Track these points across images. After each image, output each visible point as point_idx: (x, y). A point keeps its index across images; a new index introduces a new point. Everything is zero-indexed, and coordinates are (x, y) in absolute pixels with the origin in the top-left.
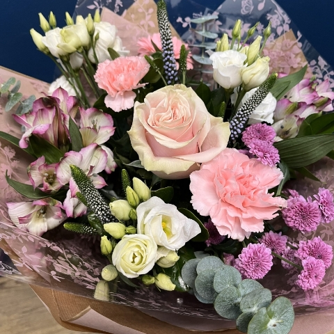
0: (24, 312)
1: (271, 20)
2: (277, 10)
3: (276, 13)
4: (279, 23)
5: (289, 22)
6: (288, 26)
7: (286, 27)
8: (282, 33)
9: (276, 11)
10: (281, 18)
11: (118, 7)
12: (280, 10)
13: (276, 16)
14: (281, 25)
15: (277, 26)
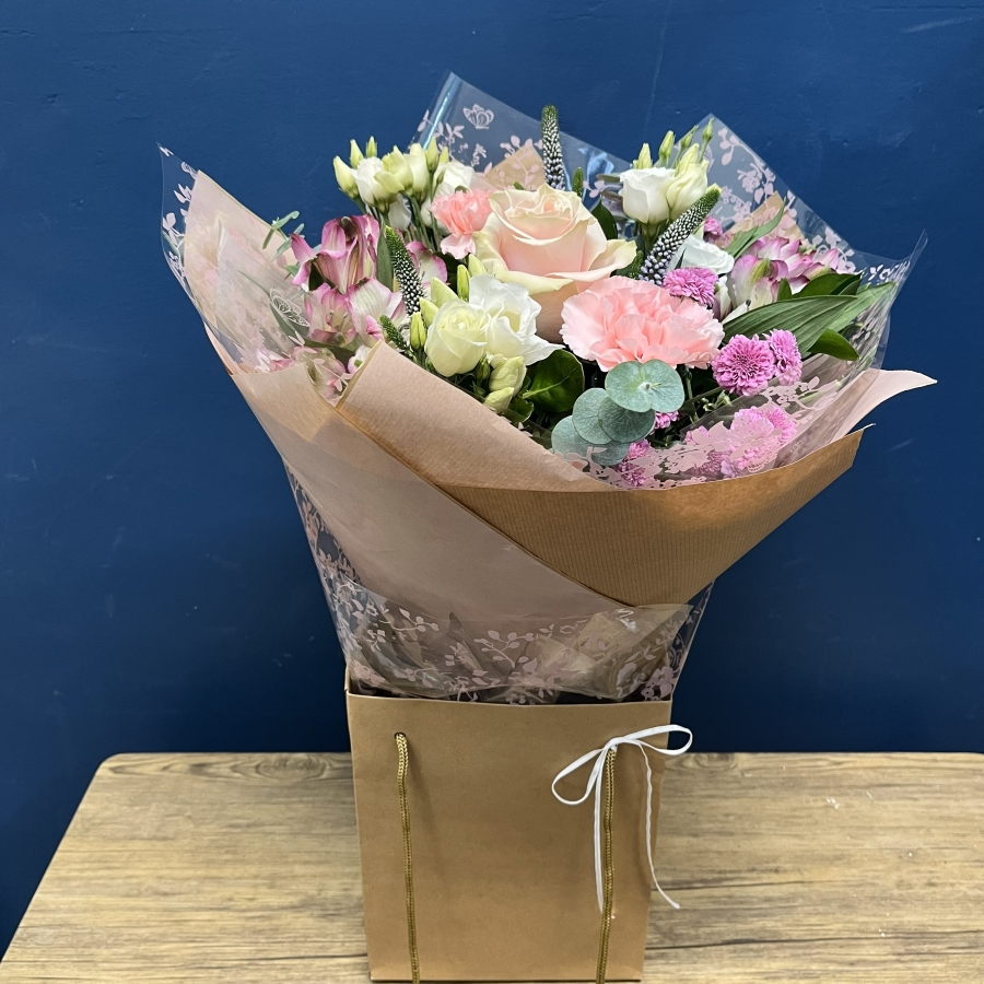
0: (231, 826)
1: (744, 180)
2: (754, 163)
3: (752, 169)
4: (758, 184)
5: (773, 180)
6: (771, 186)
7: (769, 188)
8: (763, 200)
9: (752, 165)
10: (760, 176)
11: (478, 158)
12: (759, 163)
13: (754, 173)
14: (761, 186)
15: (755, 190)
